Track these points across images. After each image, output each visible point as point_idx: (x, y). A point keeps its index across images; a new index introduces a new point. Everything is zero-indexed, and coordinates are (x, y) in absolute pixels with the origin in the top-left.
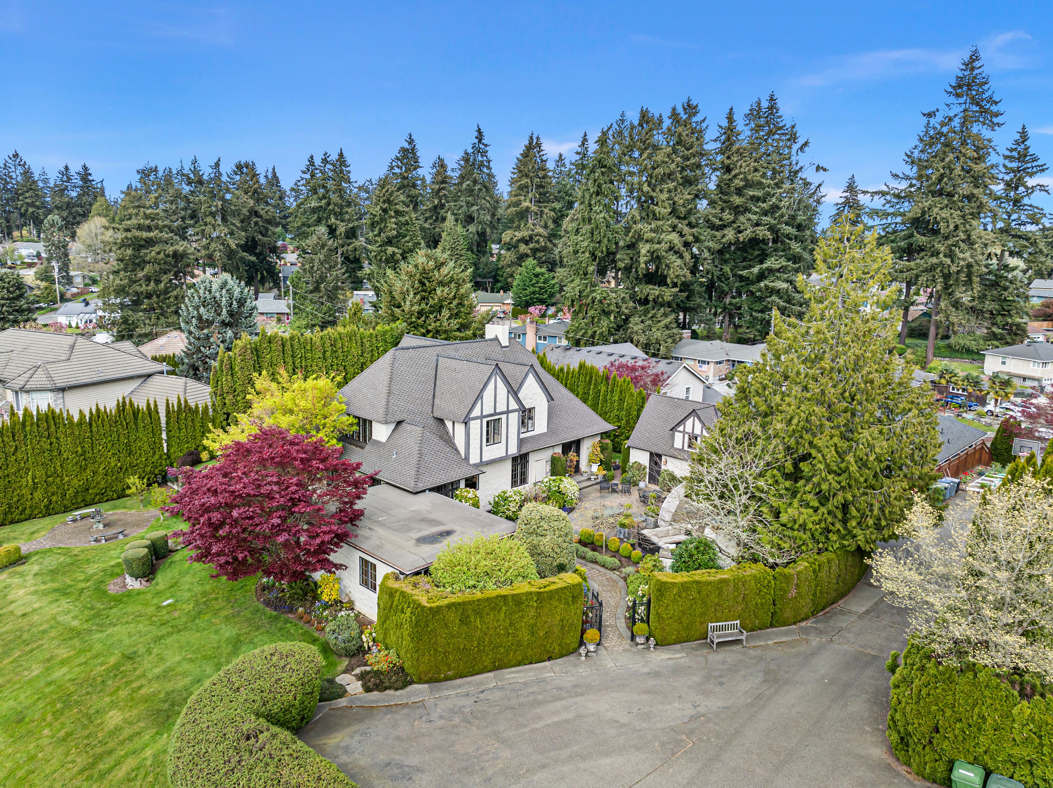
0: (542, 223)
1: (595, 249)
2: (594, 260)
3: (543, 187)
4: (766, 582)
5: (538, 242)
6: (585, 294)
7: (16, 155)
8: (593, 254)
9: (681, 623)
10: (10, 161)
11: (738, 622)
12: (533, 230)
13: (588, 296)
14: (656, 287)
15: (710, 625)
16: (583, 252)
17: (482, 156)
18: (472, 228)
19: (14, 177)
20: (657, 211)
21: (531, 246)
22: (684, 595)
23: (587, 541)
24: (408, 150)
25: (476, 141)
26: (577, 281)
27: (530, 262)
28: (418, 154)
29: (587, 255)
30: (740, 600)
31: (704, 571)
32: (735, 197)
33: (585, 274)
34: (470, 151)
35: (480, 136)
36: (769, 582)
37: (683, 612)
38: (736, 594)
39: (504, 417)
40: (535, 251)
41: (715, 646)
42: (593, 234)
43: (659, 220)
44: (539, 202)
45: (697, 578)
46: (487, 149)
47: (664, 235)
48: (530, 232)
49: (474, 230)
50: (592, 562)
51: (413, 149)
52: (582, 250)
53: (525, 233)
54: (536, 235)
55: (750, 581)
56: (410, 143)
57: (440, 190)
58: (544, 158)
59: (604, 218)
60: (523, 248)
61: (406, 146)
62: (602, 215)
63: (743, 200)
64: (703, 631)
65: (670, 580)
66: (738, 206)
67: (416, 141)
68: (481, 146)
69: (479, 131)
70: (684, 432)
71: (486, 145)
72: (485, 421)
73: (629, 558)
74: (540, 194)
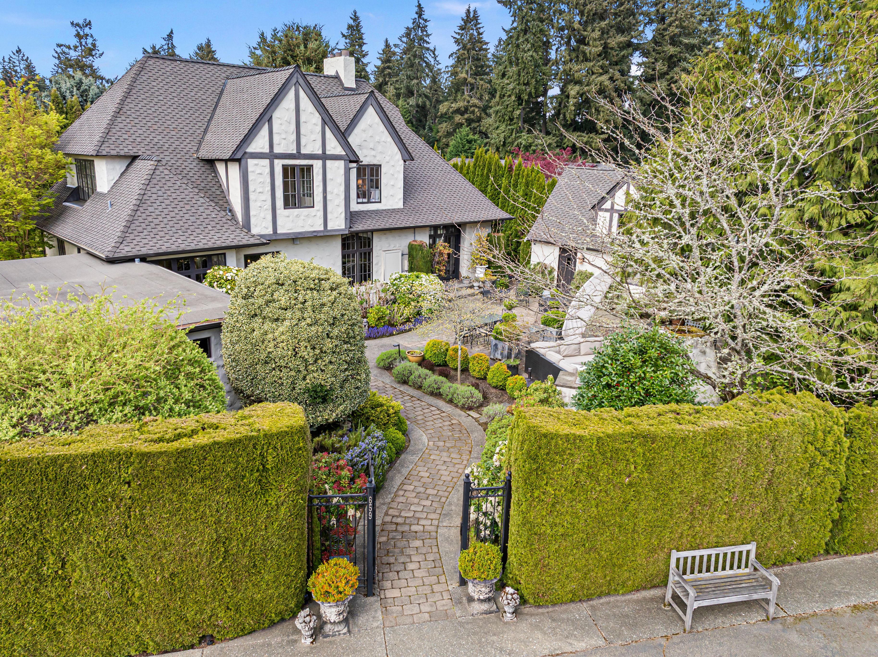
0: (478, 95)
1: (521, 92)
2: (520, 104)
3: (478, 59)
4: (830, 440)
5: (473, 112)
6: (510, 140)
7: (19, 51)
8: (519, 98)
9: (593, 549)
10: (14, 56)
11: (752, 547)
12: (468, 102)
13: (512, 143)
14: (584, 135)
15: (675, 555)
16: (510, 96)
17: (422, 31)
18: (412, 101)
19: (19, 71)
20: (587, 52)
21: (466, 116)
22: (604, 473)
23: (434, 360)
24: (352, 26)
25: (416, 16)
26: (503, 127)
27: (465, 130)
28: (363, 31)
29: (513, 98)
30: (759, 490)
31: (661, 407)
32: (670, 47)
33: (511, 120)
34: (411, 26)
35: (420, 12)
36: (838, 442)
37: (599, 520)
38: (751, 471)
39: (317, 165)
40: (469, 121)
41: (688, 618)
42: (519, 76)
43: (590, 61)
44: (476, 74)
45: (644, 426)
46: (427, 24)
47: (594, 76)
48: (466, 103)
49: (414, 104)
50: (432, 394)
51: (358, 25)
52: (509, 93)
53: (461, 104)
54: (471, 107)
55: (791, 437)
56: (354, 20)
57: (384, 68)
58: (481, 31)
59: (532, 56)
60: (458, 118)
61: (351, 22)
62: (530, 53)
63: (678, 49)
64: (652, 570)
65: (565, 430)
66: (671, 56)
67: (361, 19)
68: (421, 21)
69: (419, 6)
70: (612, 210)
71: (426, 21)
72: (279, 164)
73: (503, 389)
74: (476, 67)
